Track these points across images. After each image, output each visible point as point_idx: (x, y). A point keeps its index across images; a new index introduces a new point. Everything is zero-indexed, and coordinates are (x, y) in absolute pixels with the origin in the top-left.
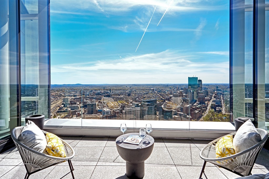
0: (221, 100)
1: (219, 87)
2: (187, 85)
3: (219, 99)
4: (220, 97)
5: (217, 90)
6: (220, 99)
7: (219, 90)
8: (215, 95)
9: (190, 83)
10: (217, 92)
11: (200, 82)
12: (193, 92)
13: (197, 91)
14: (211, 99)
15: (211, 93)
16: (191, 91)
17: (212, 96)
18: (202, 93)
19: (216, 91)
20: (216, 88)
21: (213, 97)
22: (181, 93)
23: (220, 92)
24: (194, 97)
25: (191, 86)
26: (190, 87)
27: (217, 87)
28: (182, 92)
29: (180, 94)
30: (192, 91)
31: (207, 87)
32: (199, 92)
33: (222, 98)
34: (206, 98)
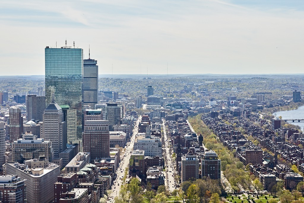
0: (163, 138)
1: (155, 88)
2: (39, 81)
3: (157, 135)
4: (160, 128)
5: (150, 101)
6: (159, 135)
7: (156, 101)
8: (143, 119)
9: (53, 74)
10: (148, 109)
11: (89, 67)
12: (64, 111)
13: (79, 106)
14: (128, 139)
15: (131, 114)
16: (56, 105)
17: (131, 123)
18: (99, 113)
19: (145, 106)
20: (146, 91)
21: (136, 131)
22: (16, 118)
23: (157, 107)
24: (69, 132)
25: (55, 84)
26: (52, 89)
27: (150, 90)
28: (20, 113)
29: (14, 122)
30: (59, 107)
31: (114, 89)
32: (88, 113)
33: (165, 133)
34: (112, 136)
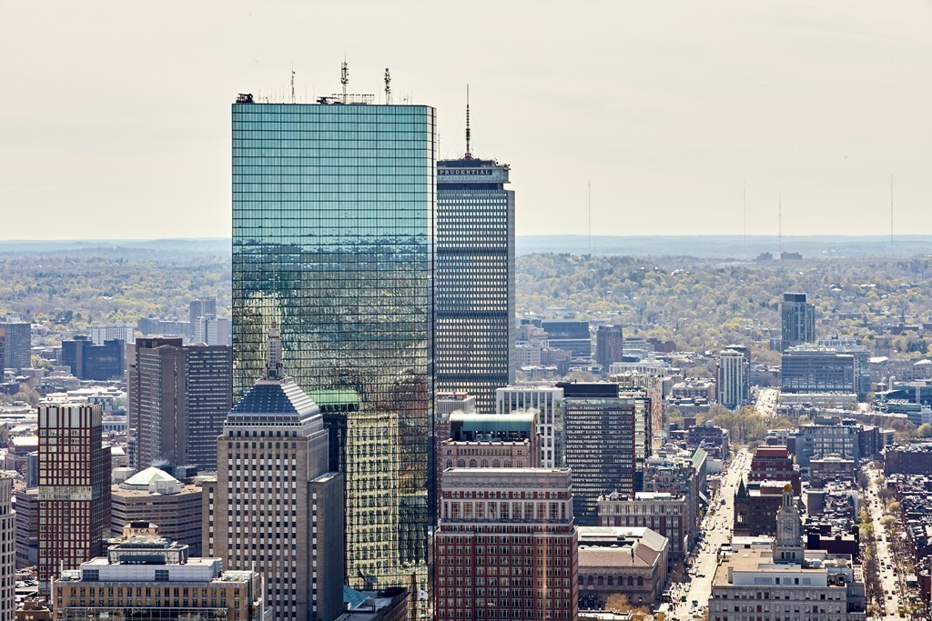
1: (821, 305)
5: (794, 372)
6: (850, 550)
7: (828, 371)
8: (762, 464)
9: (272, 236)
10: (789, 413)
11: (465, 199)
12: (334, 420)
13: (406, 397)
14: (677, 565)
16: (291, 390)
18: (523, 432)
19: (766, 401)
20: (772, 324)
21: (719, 524)
22: (73, 455)
23: (836, 403)
24: (355, 528)
25: (283, 283)
26: (268, 306)
27: (797, 316)
30: (305, 402)
31: (600, 312)
34: (587, 548)
